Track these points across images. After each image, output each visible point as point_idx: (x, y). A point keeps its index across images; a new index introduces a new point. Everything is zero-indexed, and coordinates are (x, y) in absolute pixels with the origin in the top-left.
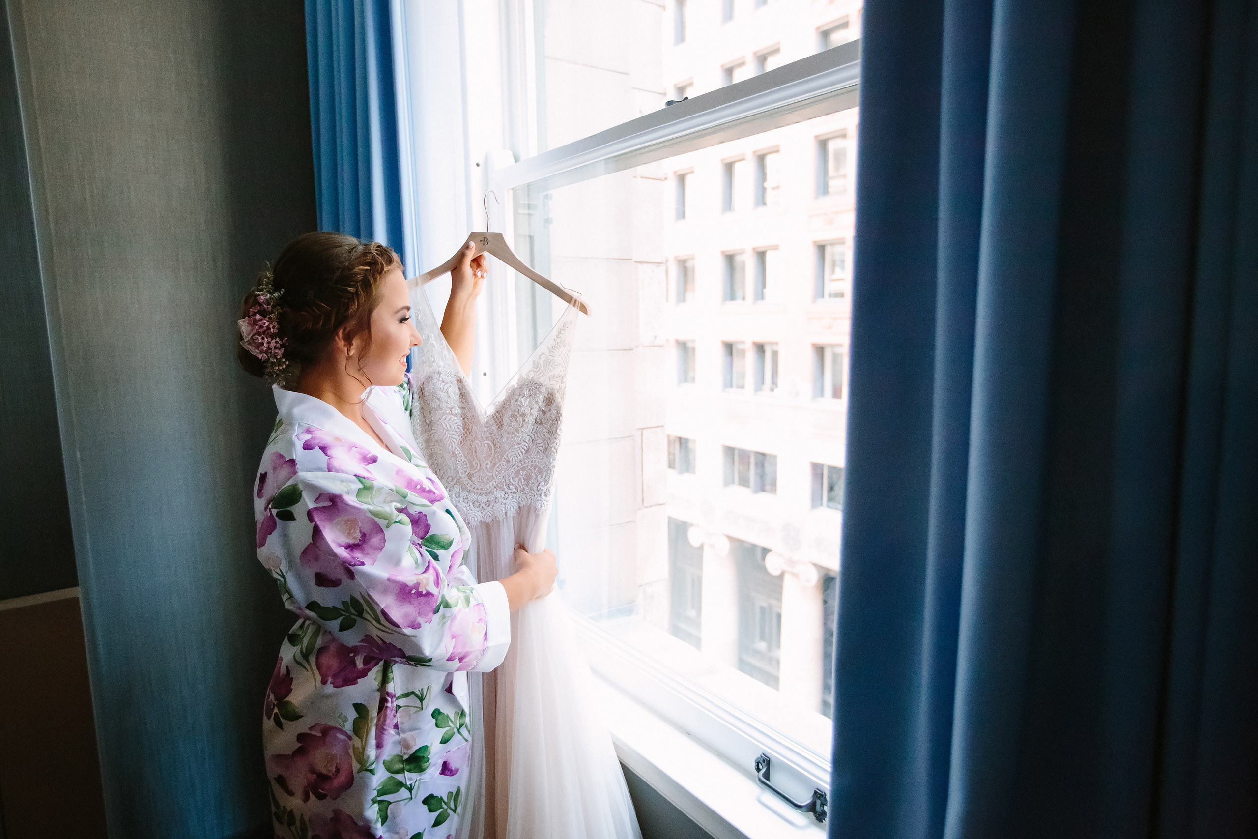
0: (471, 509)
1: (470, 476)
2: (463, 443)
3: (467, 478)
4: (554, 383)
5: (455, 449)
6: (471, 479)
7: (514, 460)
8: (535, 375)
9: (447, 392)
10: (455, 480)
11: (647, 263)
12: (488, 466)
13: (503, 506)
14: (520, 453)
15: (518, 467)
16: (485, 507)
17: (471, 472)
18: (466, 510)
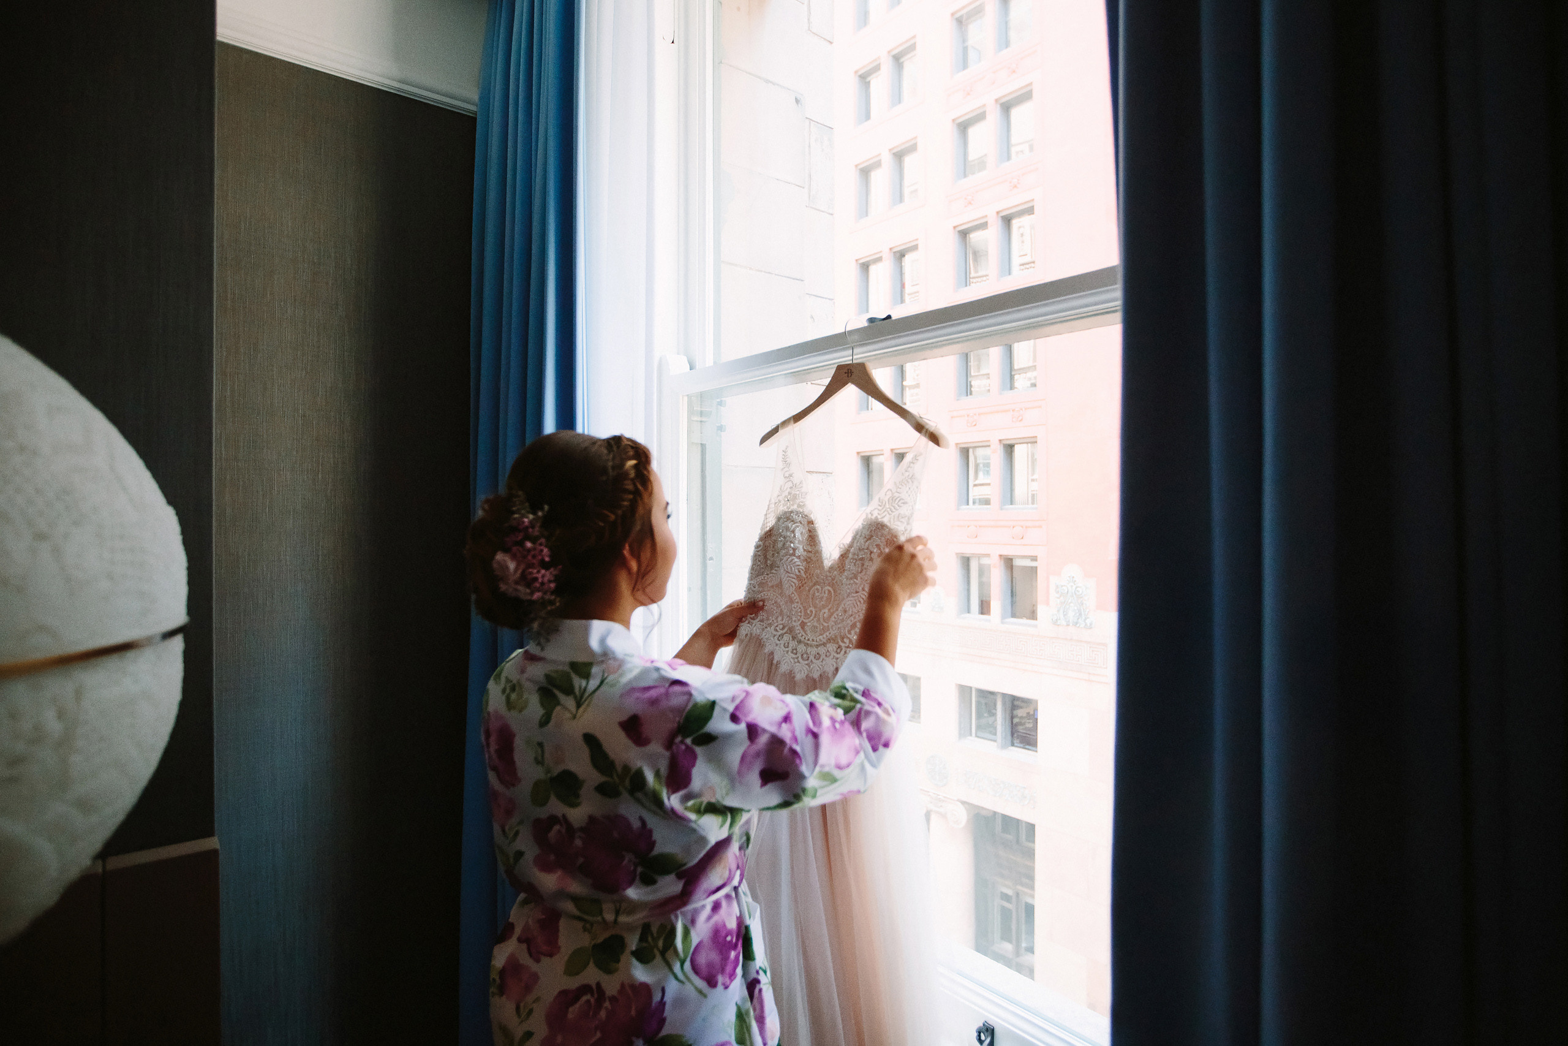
0: (799, 662)
1: (803, 625)
2: (802, 588)
3: (799, 628)
4: (899, 523)
5: (793, 593)
6: (803, 628)
7: (851, 610)
8: (878, 514)
9: (793, 532)
10: (786, 630)
11: (816, 472)
12: (825, 615)
13: (834, 660)
14: (858, 603)
15: (855, 618)
16: (814, 660)
17: (804, 620)
18: (793, 662)
